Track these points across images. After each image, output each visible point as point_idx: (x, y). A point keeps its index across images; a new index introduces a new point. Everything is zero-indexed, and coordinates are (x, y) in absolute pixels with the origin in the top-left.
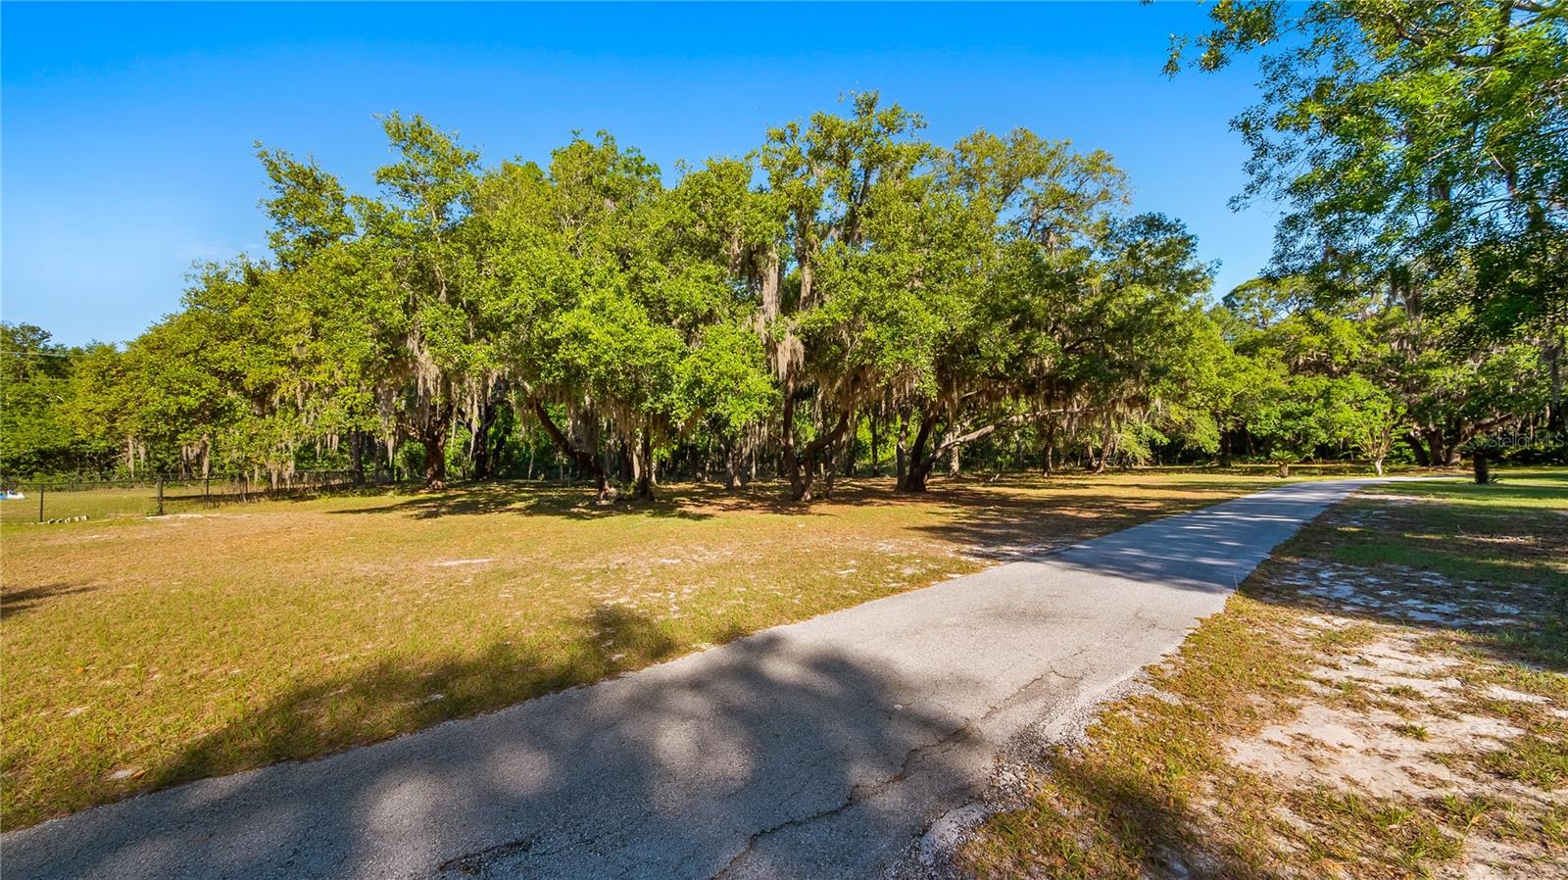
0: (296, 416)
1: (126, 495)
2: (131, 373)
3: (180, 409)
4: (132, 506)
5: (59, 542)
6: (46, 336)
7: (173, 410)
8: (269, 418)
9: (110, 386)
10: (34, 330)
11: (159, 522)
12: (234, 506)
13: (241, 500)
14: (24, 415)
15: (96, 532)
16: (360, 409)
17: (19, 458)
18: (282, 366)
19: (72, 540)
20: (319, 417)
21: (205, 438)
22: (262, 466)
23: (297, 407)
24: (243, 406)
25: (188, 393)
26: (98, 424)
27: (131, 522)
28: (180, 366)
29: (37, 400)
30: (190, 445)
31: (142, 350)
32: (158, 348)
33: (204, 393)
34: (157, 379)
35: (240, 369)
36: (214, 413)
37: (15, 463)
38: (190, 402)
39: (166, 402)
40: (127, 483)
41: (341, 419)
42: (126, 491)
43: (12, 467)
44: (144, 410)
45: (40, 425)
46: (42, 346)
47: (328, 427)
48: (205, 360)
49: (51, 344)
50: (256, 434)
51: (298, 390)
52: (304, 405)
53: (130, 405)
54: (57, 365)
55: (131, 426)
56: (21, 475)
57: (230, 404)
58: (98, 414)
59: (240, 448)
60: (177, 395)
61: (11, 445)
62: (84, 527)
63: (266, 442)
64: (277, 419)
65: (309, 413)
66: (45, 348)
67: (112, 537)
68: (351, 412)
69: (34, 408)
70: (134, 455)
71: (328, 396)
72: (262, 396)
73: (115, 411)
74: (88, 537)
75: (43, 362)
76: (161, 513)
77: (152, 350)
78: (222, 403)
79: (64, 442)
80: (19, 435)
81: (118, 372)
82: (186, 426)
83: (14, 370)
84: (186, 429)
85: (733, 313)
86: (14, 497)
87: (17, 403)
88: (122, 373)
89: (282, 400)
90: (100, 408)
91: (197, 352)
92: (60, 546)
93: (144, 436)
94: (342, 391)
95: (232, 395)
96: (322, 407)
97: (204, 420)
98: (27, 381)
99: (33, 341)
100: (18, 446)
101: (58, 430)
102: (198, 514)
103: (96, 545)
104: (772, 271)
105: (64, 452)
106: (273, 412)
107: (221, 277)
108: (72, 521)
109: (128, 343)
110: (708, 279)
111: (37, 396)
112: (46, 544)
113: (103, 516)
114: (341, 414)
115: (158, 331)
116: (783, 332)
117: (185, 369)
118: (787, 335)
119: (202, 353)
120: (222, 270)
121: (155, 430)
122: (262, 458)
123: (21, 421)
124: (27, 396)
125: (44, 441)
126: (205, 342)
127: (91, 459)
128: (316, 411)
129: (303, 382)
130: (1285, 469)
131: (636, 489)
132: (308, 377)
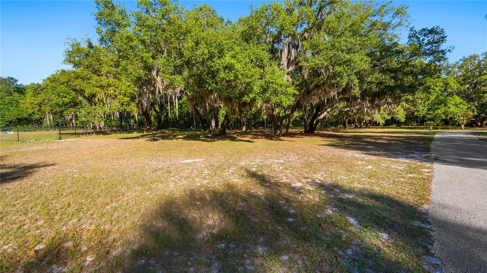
0: (104, 105)
1: (47, 133)
2: (45, 90)
3: (63, 103)
4: (50, 136)
5: (24, 150)
6: (16, 81)
7: (61, 103)
8: (94, 107)
9: (38, 95)
10: (12, 79)
11: (60, 142)
12: (85, 137)
13: (87, 134)
14: (12, 106)
15: (38, 146)
16: (126, 103)
17: (12, 121)
18: (97, 87)
19: (30, 149)
20: (111, 106)
21: (72, 113)
22: (93, 123)
23: (103, 102)
24: (85, 102)
25: (66, 97)
26: (35, 108)
27: (51, 142)
28: (62, 88)
29: (15, 102)
30: (68, 115)
31: (48, 82)
32: (54, 81)
33: (71, 97)
34: (55, 92)
35: (83, 89)
36: (75, 104)
37: (11, 122)
38: (66, 100)
39: (58, 100)
40: (47, 128)
41: (119, 107)
42: (47, 131)
43: (10, 123)
44: (51, 103)
45: (17, 110)
46: (15, 84)
47: (115, 109)
48: (71, 85)
49: (19, 83)
50: (90, 112)
51: (104, 96)
52: (106, 101)
53: (46, 101)
54: (21, 90)
55: (47, 109)
56: (13, 126)
57: (80, 101)
58: (35, 104)
59: (85, 117)
60: (62, 98)
61: (9, 116)
62: (34, 144)
63: (94, 115)
64: (97, 107)
65: (108, 105)
66: (17, 85)
67: (44, 148)
68: (122, 104)
69: (15, 104)
70: (49, 119)
71: (114, 99)
72: (91, 99)
73: (41, 103)
74: (35, 148)
75: (16, 89)
76: (60, 139)
77: (52, 82)
78: (78, 101)
79: (26, 116)
80: (10, 113)
81: (40, 89)
82: (66, 109)
83: (7, 92)
84: (66, 110)
86: (10, 133)
87: (9, 103)
88: (42, 90)
89: (98, 100)
90: (36, 102)
91: (67, 82)
92: (25, 152)
93: (52, 112)
94: (119, 97)
95: (80, 98)
96: (112, 102)
97: (71, 107)
98: (12, 96)
99: (12, 82)
100: (11, 117)
101: (23, 112)
102: (73, 139)
103: (38, 151)
105: (26, 119)
106: (95, 104)
107: (78, 44)
108: (29, 141)
109: (43, 80)
111: (15, 100)
112: (19, 150)
113: (40, 140)
114: (119, 105)
115: (53, 75)
117: (63, 88)
119: (69, 83)
120: (78, 41)
121: (55, 110)
122: (93, 120)
123: (11, 109)
124: (12, 100)
125: (18, 115)
126: (70, 79)
127: (35, 121)
128: (110, 104)
129: (105, 93)
130: (431, 128)
131: (221, 132)
132: (107, 92)
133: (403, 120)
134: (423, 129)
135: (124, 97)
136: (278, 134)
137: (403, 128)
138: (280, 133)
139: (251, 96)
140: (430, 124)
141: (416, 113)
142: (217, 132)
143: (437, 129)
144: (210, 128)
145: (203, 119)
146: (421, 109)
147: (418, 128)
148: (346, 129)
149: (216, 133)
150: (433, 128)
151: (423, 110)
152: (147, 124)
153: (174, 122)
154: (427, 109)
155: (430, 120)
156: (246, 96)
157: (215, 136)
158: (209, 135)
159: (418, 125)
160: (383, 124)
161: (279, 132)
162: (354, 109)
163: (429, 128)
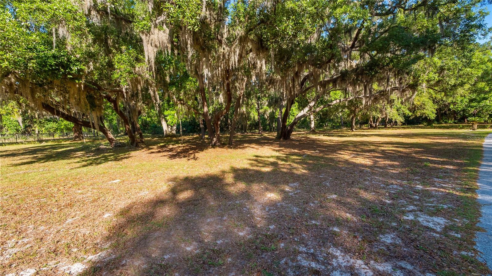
130: (476, 126)
131: (129, 140)
133: (433, 116)
134: (463, 128)
137: (435, 127)
140: (473, 121)
141: (452, 106)
143: (484, 127)
146: (459, 100)
147: (456, 127)
148: (353, 131)
149: (120, 143)
150: (478, 126)
151: (462, 101)
154: (468, 100)
155: (474, 115)
159: (455, 123)
160: (402, 122)
161: (215, 139)
163: (472, 126)
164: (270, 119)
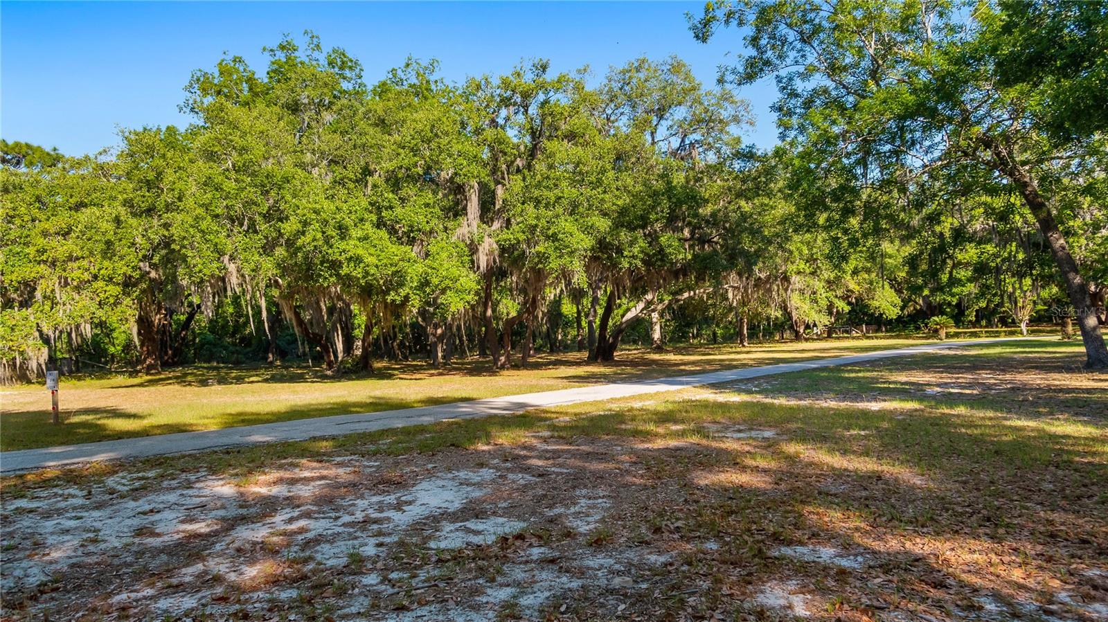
18: (39, 264)
20: (73, 309)
22: (24, 352)
23: (53, 300)
41: (93, 310)
47: (82, 317)
50: (18, 325)
51: (55, 285)
52: (60, 298)
63: (26, 332)
65: (64, 305)
68: (101, 303)
71: (81, 290)
85: (446, 229)
89: (41, 294)
94: (94, 285)
96: (75, 300)
104: (473, 196)
110: (427, 205)
116: (483, 237)
118: (486, 239)
129: (60, 278)
130: (943, 333)
131: (358, 363)
132: (64, 274)
135: (107, 285)
136: (501, 365)
138: (505, 362)
139: (403, 292)
140: (937, 324)
142: (349, 365)
144: (329, 356)
145: (313, 334)
148: (744, 346)
149: (344, 367)
152: (148, 350)
153: (209, 343)
156: (392, 293)
157: (343, 373)
158: (329, 373)
161: (503, 359)
162: (704, 292)
164: (549, 320)
